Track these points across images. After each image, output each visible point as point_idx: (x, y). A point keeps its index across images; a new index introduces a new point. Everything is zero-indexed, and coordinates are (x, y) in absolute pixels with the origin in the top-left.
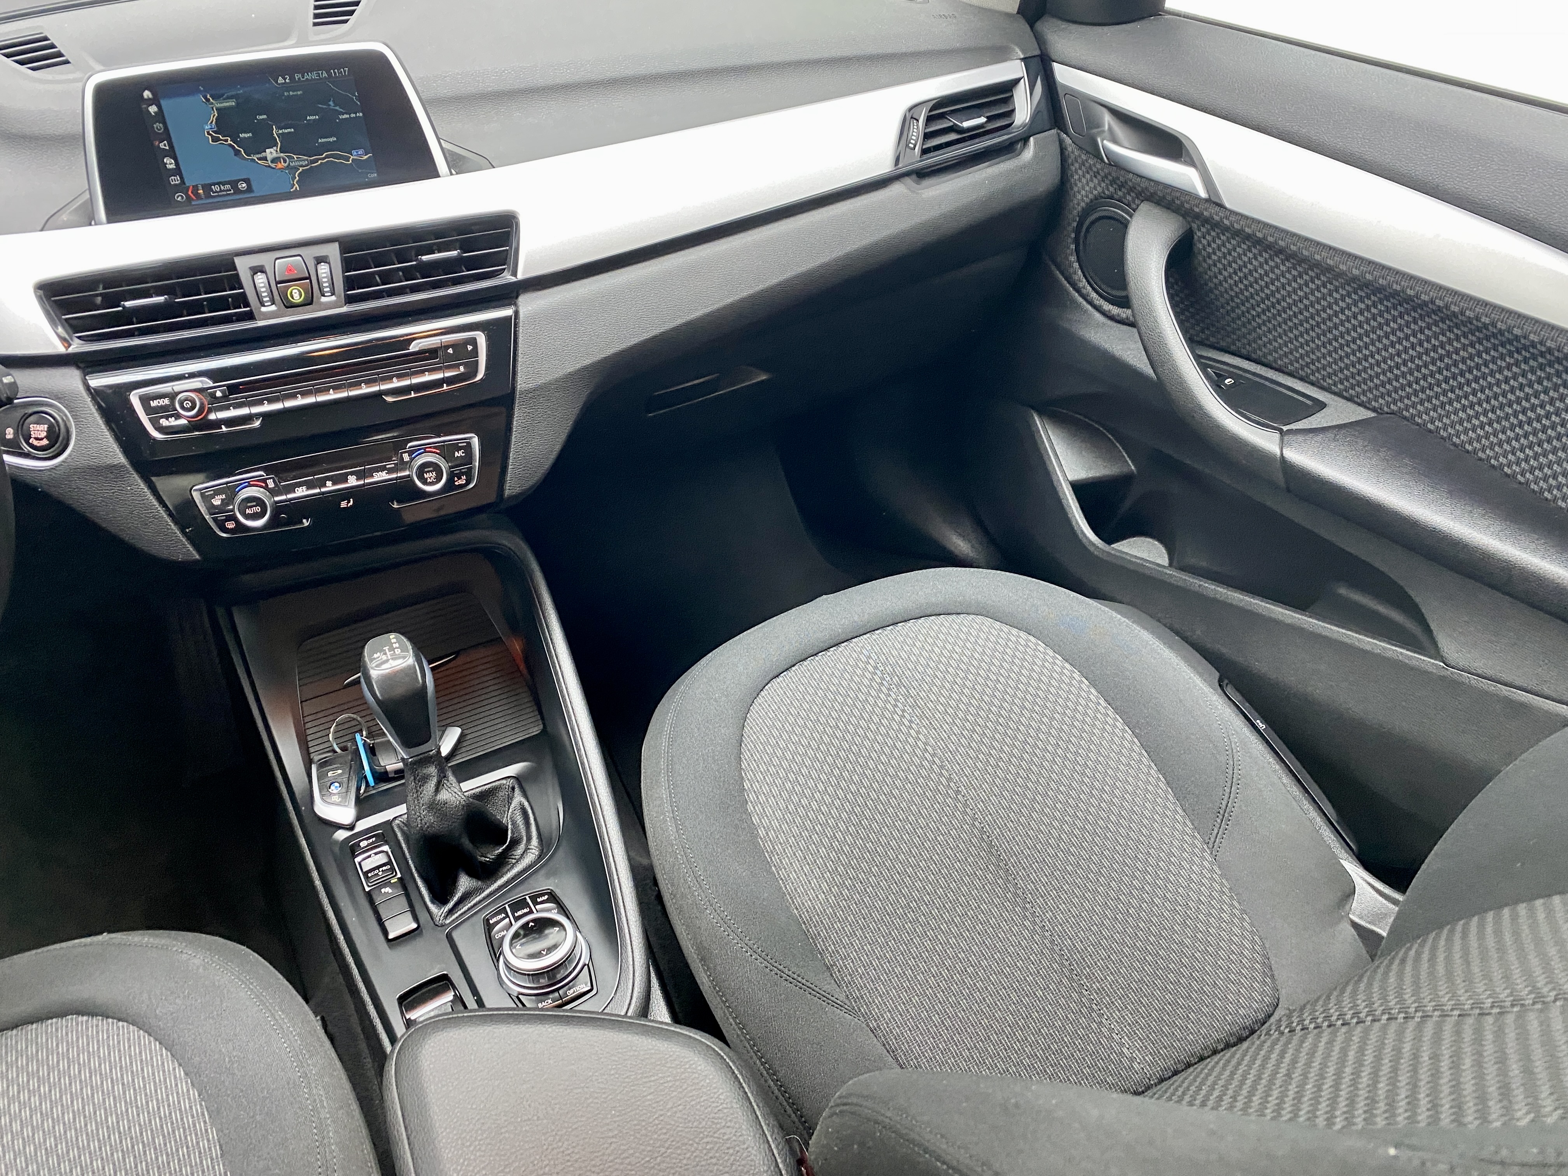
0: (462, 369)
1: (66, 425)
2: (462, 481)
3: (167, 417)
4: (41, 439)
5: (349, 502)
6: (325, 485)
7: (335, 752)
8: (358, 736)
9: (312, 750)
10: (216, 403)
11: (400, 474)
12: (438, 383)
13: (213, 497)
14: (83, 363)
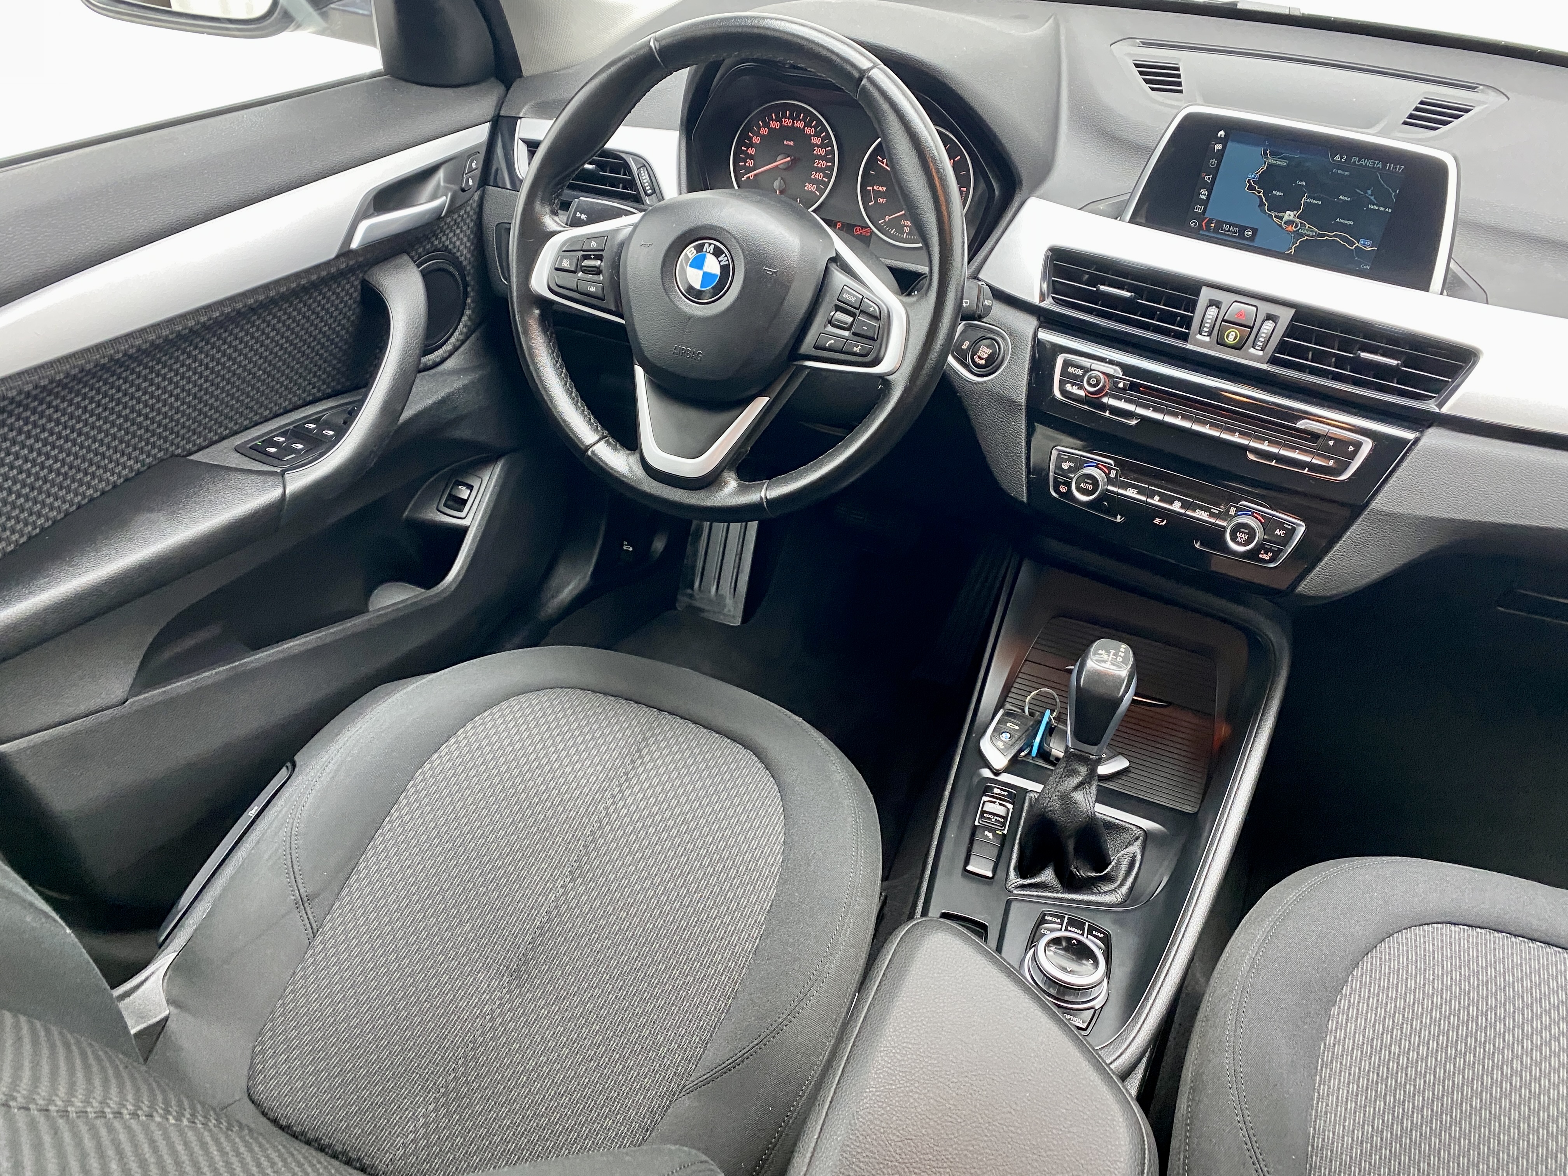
0: (1331, 463)
1: (1004, 357)
2: (1266, 557)
3: (1073, 385)
4: (982, 359)
5: (1162, 521)
6: (1152, 497)
7: (1023, 710)
8: (1048, 712)
9: (1008, 699)
10: (1114, 391)
11: (1217, 522)
12: (1301, 464)
13: (1065, 461)
14: (1045, 318)
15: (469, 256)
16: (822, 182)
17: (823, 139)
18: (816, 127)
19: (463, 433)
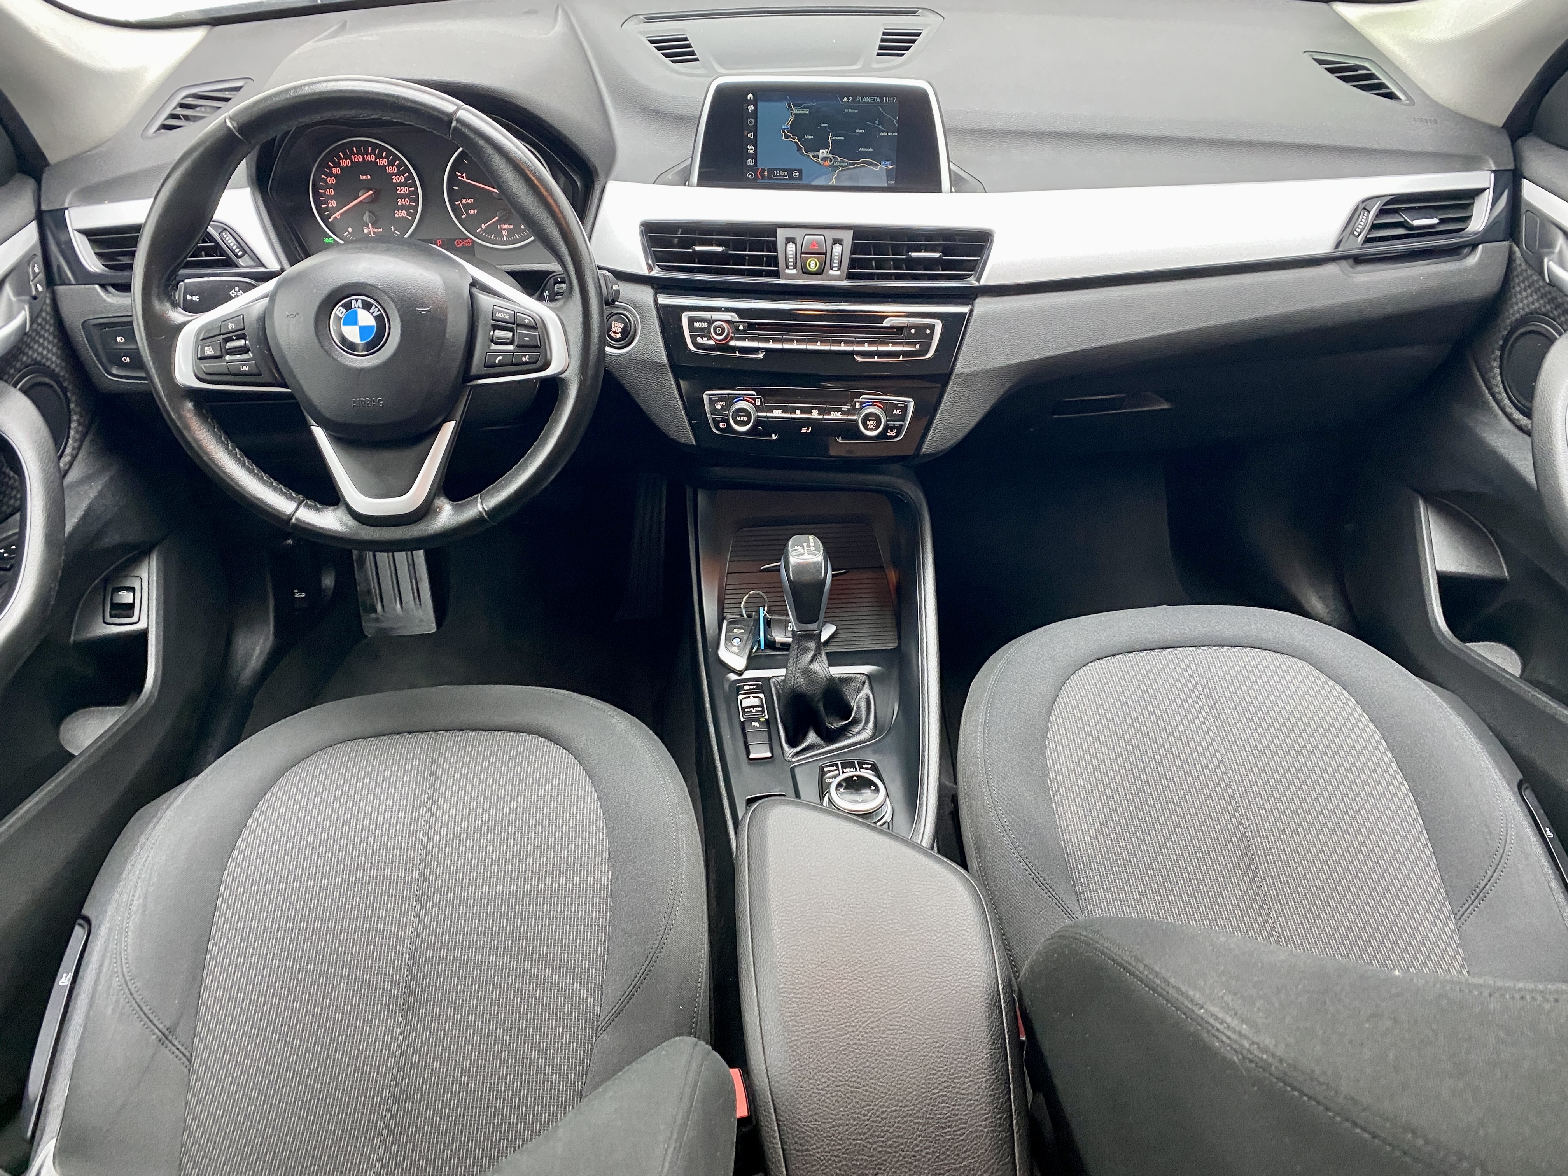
0: (918, 346)
1: (635, 327)
2: (893, 434)
3: (702, 337)
4: (618, 333)
5: (808, 429)
6: (795, 413)
7: (742, 616)
8: (761, 609)
9: (726, 611)
10: (738, 334)
11: (850, 417)
12: (896, 354)
13: (717, 402)
14: (657, 285)
15: (59, 361)
16: (410, 206)
17: (398, 167)
18: (387, 157)
19: (112, 539)
